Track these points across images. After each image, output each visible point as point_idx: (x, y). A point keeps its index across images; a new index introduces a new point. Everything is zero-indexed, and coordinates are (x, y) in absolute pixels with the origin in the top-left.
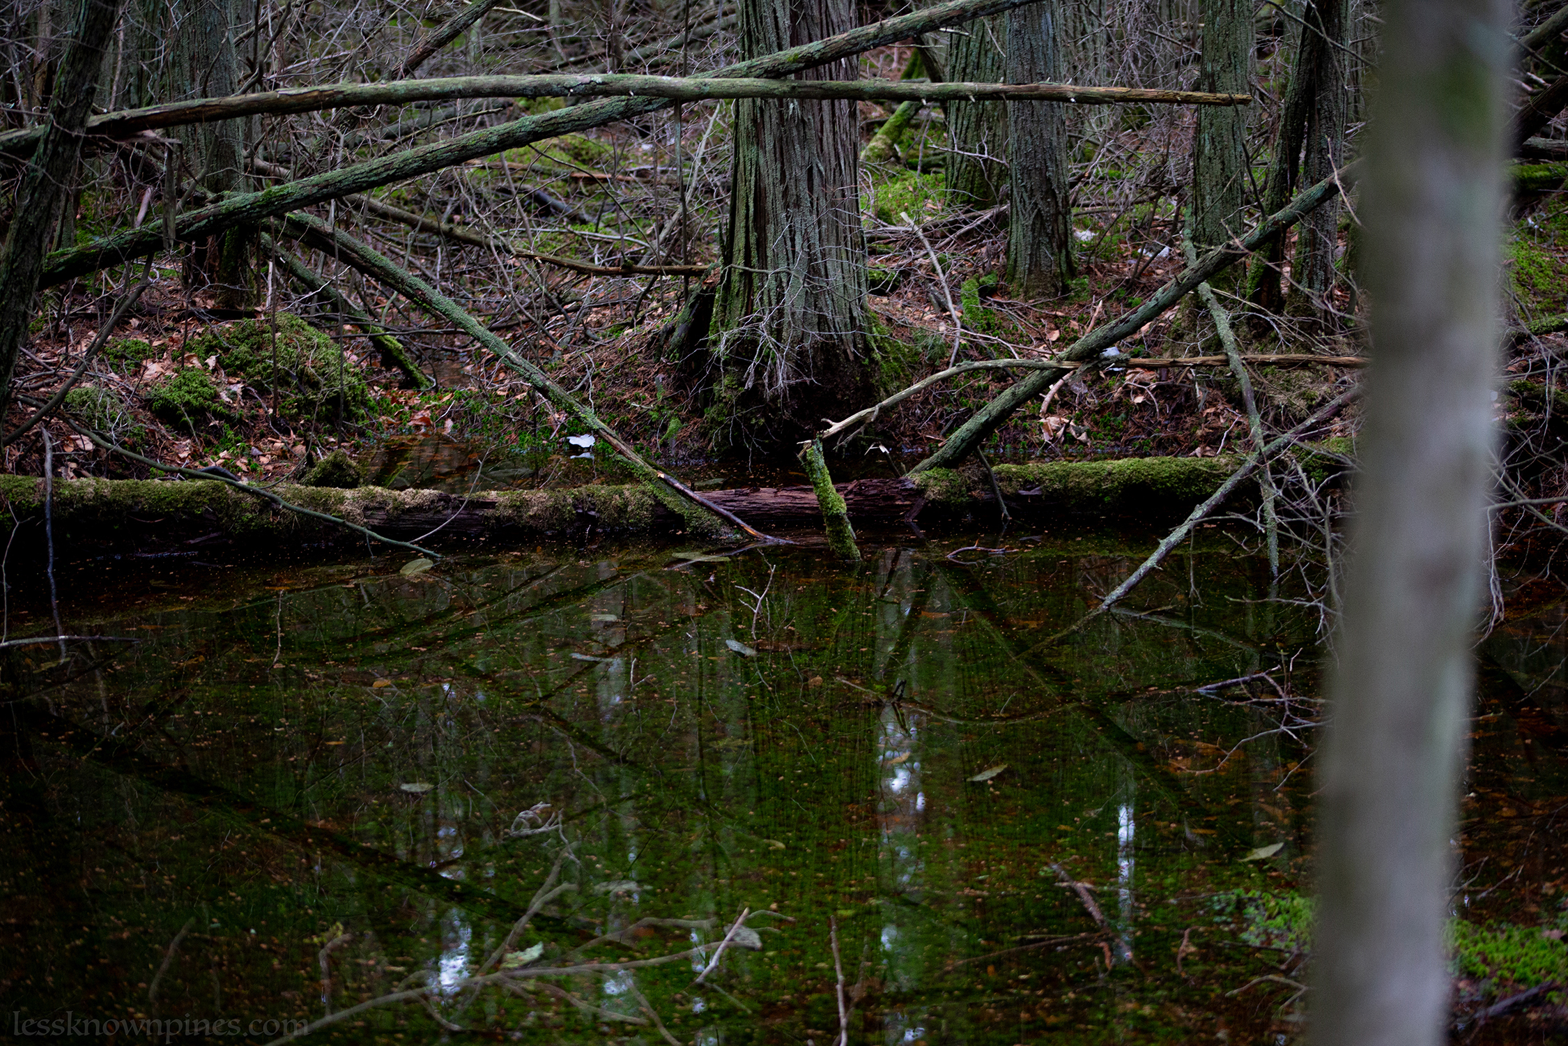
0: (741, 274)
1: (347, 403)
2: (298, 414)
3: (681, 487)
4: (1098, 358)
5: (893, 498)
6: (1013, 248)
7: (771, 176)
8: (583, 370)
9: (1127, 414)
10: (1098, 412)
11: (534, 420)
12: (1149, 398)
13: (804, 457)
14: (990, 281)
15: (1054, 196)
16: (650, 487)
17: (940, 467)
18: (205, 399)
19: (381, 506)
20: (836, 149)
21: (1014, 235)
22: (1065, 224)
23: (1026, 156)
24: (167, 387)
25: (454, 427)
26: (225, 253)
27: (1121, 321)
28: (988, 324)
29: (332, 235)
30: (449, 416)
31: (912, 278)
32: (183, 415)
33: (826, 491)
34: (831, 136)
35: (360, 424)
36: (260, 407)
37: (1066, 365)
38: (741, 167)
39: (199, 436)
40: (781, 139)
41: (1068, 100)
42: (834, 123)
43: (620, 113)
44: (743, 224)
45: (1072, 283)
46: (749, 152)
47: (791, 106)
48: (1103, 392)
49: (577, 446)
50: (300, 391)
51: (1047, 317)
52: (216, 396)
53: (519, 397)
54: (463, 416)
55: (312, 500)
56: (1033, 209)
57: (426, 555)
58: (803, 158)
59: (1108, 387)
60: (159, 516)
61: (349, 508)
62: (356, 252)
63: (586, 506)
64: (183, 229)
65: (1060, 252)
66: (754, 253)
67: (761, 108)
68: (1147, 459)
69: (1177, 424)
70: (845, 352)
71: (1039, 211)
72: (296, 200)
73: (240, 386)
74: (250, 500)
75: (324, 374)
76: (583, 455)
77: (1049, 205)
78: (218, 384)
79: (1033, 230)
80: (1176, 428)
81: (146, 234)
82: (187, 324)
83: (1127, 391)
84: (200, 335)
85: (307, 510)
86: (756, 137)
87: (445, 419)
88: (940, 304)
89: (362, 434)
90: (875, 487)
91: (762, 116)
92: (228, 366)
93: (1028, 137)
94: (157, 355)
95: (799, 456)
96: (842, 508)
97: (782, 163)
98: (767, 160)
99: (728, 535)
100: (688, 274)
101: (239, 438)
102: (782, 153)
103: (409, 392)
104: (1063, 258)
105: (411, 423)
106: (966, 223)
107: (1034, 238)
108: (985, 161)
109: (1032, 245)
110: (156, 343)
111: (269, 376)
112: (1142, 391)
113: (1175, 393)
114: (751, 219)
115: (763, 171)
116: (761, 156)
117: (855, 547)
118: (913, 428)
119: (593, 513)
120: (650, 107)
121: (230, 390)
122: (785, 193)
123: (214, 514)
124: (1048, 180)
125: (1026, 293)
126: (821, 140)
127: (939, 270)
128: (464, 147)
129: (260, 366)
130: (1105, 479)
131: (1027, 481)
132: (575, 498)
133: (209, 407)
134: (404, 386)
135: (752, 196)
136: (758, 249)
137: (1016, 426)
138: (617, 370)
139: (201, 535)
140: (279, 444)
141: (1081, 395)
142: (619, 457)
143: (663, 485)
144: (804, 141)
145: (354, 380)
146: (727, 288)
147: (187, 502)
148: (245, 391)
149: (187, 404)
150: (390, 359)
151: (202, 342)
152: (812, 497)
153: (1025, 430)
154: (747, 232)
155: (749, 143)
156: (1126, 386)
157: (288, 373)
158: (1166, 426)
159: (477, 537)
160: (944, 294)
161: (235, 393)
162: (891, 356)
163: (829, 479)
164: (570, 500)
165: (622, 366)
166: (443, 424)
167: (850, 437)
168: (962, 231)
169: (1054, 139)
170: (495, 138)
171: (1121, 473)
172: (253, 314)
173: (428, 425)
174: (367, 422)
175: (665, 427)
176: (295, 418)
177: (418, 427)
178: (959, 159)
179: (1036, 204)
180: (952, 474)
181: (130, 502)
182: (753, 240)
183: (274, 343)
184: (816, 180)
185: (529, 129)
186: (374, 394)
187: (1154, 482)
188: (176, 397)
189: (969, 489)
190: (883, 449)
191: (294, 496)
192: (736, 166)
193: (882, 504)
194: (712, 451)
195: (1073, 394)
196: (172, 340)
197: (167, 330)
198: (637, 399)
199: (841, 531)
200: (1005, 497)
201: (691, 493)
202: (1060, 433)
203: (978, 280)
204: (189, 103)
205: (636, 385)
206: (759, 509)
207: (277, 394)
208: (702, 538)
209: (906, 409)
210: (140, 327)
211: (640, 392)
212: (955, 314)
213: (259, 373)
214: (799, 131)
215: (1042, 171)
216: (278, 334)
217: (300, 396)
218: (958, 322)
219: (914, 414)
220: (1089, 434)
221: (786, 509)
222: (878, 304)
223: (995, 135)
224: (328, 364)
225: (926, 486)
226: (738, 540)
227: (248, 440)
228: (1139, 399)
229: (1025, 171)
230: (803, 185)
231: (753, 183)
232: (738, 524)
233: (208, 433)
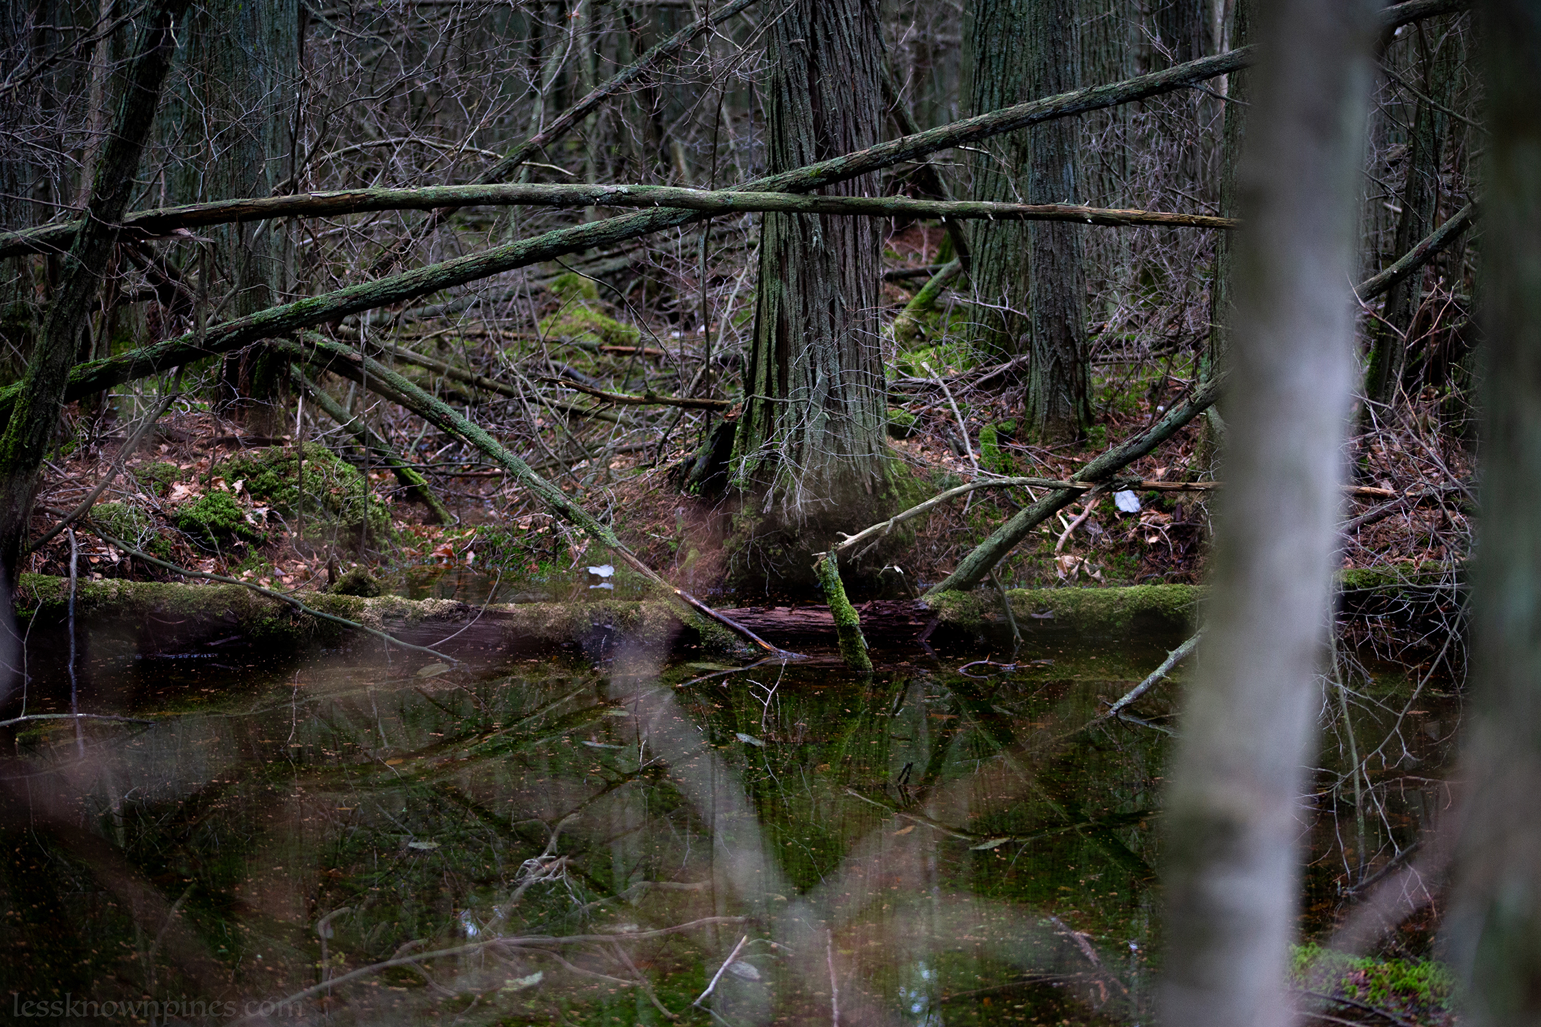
0: (762, 406)
1: (369, 532)
2: (322, 539)
3: (697, 603)
4: (1111, 479)
5: (906, 619)
6: (1031, 395)
7: (793, 310)
8: (605, 505)
9: (1141, 554)
10: (1112, 552)
11: (555, 551)
12: (1163, 539)
13: (819, 567)
14: (1008, 426)
15: (1073, 344)
16: (667, 603)
17: (954, 589)
18: (231, 520)
19: (400, 615)
20: (858, 285)
21: (1033, 382)
22: (1084, 372)
23: (1046, 303)
24: (194, 507)
25: (476, 559)
26: (255, 382)
27: (1134, 442)
28: (1005, 467)
29: (360, 364)
30: (471, 549)
31: (931, 424)
32: (208, 535)
33: (839, 602)
34: (853, 270)
35: (383, 553)
36: (285, 530)
37: (1080, 485)
38: (765, 300)
39: (223, 555)
40: (804, 272)
41: (1084, 221)
42: (856, 258)
43: (646, 227)
44: (765, 357)
45: (1090, 431)
46: (772, 286)
47: (815, 239)
48: (1117, 533)
49: (596, 576)
50: (325, 517)
51: (1064, 462)
52: (241, 518)
53: (540, 531)
54: (485, 548)
55: (333, 607)
56: (1052, 357)
57: (443, 660)
58: (826, 291)
59: (1122, 528)
60: (182, 617)
61: (369, 615)
62: (384, 379)
63: (603, 619)
64: (214, 340)
65: (1078, 400)
66: (775, 385)
67: (785, 241)
68: (1159, 586)
69: (1191, 563)
70: (863, 485)
71: (1058, 358)
72: (326, 312)
73: (266, 509)
74: (271, 604)
75: (348, 501)
76: (602, 585)
77: (1067, 352)
78: (244, 507)
79: (1052, 378)
80: (1189, 567)
81: (178, 345)
82: (216, 451)
83: (1141, 532)
84: (227, 460)
85: (326, 615)
86: (780, 271)
87: (467, 551)
88: (958, 447)
89: (385, 562)
90: (889, 607)
91: (786, 250)
92: (255, 490)
93: (1048, 286)
94: (185, 478)
95: (814, 567)
96: (855, 618)
97: (805, 296)
98: (791, 296)
99: (742, 649)
100: (711, 408)
101: (263, 558)
102: (805, 285)
103: (432, 528)
104: (1081, 406)
105: (433, 555)
106: (986, 372)
107: (1053, 385)
108: (1007, 313)
109: (1051, 393)
110: (184, 467)
111: (294, 501)
112: (1156, 532)
113: (1189, 533)
114: (773, 350)
115: (786, 303)
116: (784, 289)
117: (867, 658)
118: (929, 564)
119: (609, 626)
120: (675, 221)
121: (255, 513)
122: (807, 325)
123: (235, 617)
124: (1067, 328)
125: (1044, 439)
126: (844, 274)
127: (959, 416)
128: (492, 260)
129: (286, 492)
130: (1117, 604)
131: (1039, 605)
132: (592, 611)
133: (234, 527)
134: (426, 522)
135: (774, 328)
136: (779, 381)
137: (1031, 564)
138: (637, 504)
139: (221, 638)
140: (302, 566)
141: (1096, 535)
142: (637, 574)
143: (679, 601)
144: (827, 275)
145: (379, 511)
146: (748, 420)
147: (208, 605)
148: (270, 514)
149: (213, 524)
150: (415, 495)
151: (230, 467)
152: (827, 617)
153: (1040, 567)
154: (769, 365)
155: (773, 276)
156: (1141, 527)
157: (313, 500)
158: (1179, 565)
159: (495, 647)
160: (963, 439)
161: (260, 516)
162: (909, 493)
163: (843, 590)
164: (587, 614)
165: (643, 501)
166: (465, 556)
167: (864, 551)
168: (982, 379)
169: (1074, 288)
170: (522, 251)
171: (1133, 598)
172: (280, 443)
173: (450, 556)
174: (389, 551)
175: (683, 557)
176: (319, 542)
177: (440, 559)
178: (980, 313)
179: (1055, 352)
180: (966, 596)
181: (152, 603)
182: (774, 372)
183: (301, 470)
184: (838, 313)
185: (555, 242)
186: (400, 526)
187: (1166, 608)
188: (202, 517)
189: (982, 612)
190: (898, 569)
191: (315, 602)
192: (760, 300)
193: (895, 624)
194: (730, 580)
195: (1088, 535)
196: (200, 464)
197: (196, 455)
198: (657, 530)
199: (854, 642)
200: (1018, 620)
201: (707, 609)
202: (1074, 570)
203: (996, 425)
204: (224, 202)
205: (656, 517)
206: (773, 626)
207: (302, 519)
208: (717, 651)
209: (924, 545)
210: (169, 453)
211: (660, 524)
212: (973, 456)
213: (285, 498)
214: (822, 265)
215: (1061, 319)
216: (305, 462)
217: (324, 522)
218: (976, 464)
219: (930, 550)
220: (1103, 571)
221: (800, 628)
222: (898, 445)
223: (1016, 290)
224: (353, 493)
225: (940, 607)
226: (751, 655)
227: (272, 560)
228: (1154, 540)
229: (1045, 318)
230: (825, 318)
231: (775, 315)
232: (752, 639)
233: (232, 552)
